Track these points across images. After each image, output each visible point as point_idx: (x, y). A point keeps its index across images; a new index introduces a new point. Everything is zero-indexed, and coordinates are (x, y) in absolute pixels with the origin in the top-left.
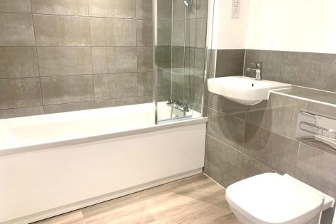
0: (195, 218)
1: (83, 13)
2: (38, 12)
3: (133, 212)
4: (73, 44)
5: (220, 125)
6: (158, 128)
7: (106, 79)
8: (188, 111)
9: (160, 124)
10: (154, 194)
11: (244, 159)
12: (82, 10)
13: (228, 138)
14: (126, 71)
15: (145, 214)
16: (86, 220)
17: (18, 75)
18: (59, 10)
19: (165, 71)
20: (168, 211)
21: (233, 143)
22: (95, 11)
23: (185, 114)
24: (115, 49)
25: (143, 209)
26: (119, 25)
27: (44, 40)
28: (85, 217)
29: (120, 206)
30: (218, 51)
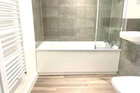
0: (105, 90)
1: (75, 6)
2: (60, 6)
3: (81, 81)
4: (70, 17)
5: (126, 53)
6: (96, 51)
7: (81, 31)
8: (113, 46)
9: (97, 49)
10: (92, 77)
11: (134, 70)
12: (75, 4)
13: (128, 59)
14: (89, 28)
15: (85, 83)
16: (64, 79)
17: (52, 28)
18: (67, 5)
19: (106, 28)
20: (95, 84)
21: (130, 62)
22: (79, 5)
23: (111, 47)
24: (85, 19)
25: (85, 81)
26: (88, 10)
27: (61, 16)
28: (64, 78)
29: (77, 78)
30: (128, 19)
